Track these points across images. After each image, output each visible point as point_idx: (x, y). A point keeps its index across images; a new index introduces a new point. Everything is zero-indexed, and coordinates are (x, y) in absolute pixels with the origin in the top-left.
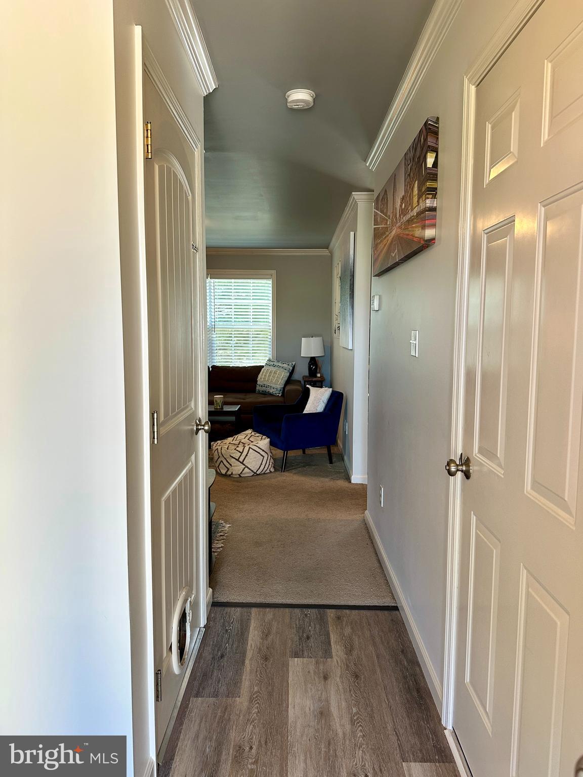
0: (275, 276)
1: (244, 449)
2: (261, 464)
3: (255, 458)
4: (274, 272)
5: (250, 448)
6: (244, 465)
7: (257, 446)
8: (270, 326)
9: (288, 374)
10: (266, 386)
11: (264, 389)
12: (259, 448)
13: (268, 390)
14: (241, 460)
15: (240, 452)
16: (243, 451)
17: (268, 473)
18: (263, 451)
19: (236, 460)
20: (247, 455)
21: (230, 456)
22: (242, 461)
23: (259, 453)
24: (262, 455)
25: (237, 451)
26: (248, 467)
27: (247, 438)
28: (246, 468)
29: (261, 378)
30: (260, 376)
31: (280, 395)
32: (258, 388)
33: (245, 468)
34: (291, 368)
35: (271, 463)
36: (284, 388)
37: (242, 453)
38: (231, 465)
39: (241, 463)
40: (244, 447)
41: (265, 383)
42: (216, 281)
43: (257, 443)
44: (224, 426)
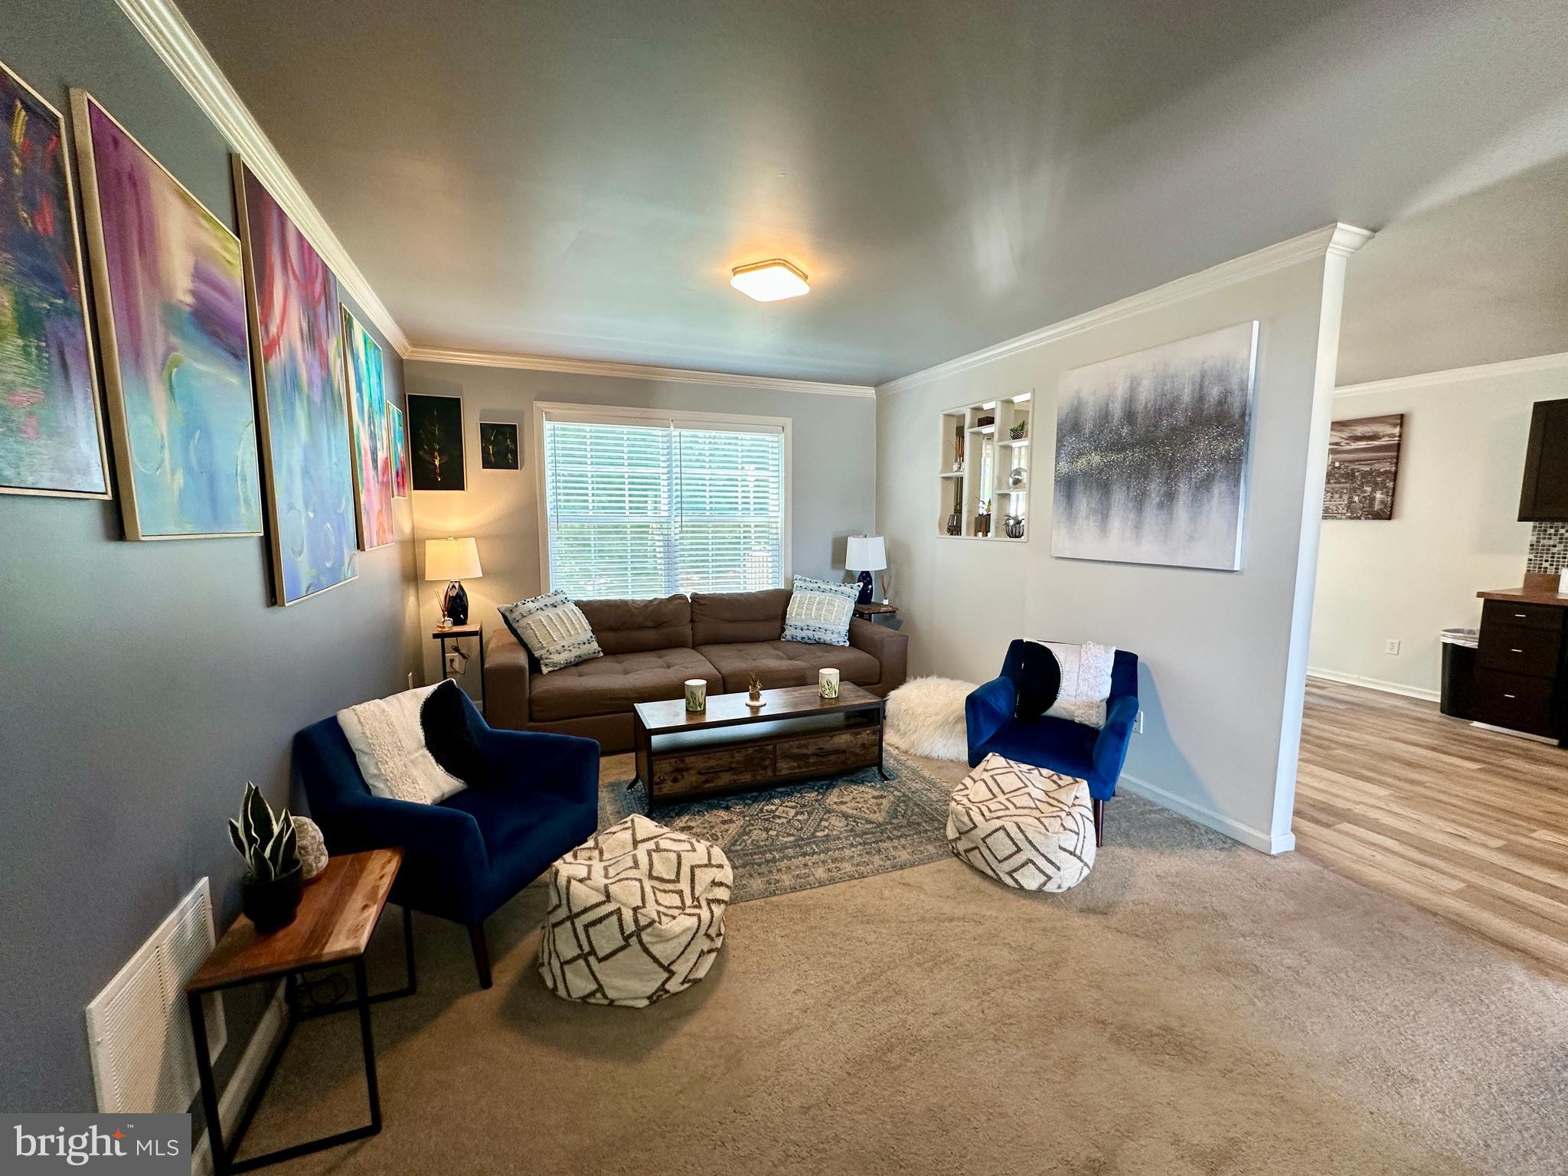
0: (788, 427)
4: (788, 422)
7: (1085, 807)
8: (777, 517)
9: (854, 604)
10: (811, 628)
11: (805, 633)
13: (817, 635)
14: (1078, 851)
16: (1079, 830)
19: (1071, 853)
26: (1086, 865)
29: (802, 616)
30: (791, 610)
31: (846, 644)
32: (789, 633)
33: (1082, 868)
37: (1079, 835)
39: (1079, 858)
41: (810, 622)
42: (684, 432)
43: (1076, 797)
44: (859, 736)
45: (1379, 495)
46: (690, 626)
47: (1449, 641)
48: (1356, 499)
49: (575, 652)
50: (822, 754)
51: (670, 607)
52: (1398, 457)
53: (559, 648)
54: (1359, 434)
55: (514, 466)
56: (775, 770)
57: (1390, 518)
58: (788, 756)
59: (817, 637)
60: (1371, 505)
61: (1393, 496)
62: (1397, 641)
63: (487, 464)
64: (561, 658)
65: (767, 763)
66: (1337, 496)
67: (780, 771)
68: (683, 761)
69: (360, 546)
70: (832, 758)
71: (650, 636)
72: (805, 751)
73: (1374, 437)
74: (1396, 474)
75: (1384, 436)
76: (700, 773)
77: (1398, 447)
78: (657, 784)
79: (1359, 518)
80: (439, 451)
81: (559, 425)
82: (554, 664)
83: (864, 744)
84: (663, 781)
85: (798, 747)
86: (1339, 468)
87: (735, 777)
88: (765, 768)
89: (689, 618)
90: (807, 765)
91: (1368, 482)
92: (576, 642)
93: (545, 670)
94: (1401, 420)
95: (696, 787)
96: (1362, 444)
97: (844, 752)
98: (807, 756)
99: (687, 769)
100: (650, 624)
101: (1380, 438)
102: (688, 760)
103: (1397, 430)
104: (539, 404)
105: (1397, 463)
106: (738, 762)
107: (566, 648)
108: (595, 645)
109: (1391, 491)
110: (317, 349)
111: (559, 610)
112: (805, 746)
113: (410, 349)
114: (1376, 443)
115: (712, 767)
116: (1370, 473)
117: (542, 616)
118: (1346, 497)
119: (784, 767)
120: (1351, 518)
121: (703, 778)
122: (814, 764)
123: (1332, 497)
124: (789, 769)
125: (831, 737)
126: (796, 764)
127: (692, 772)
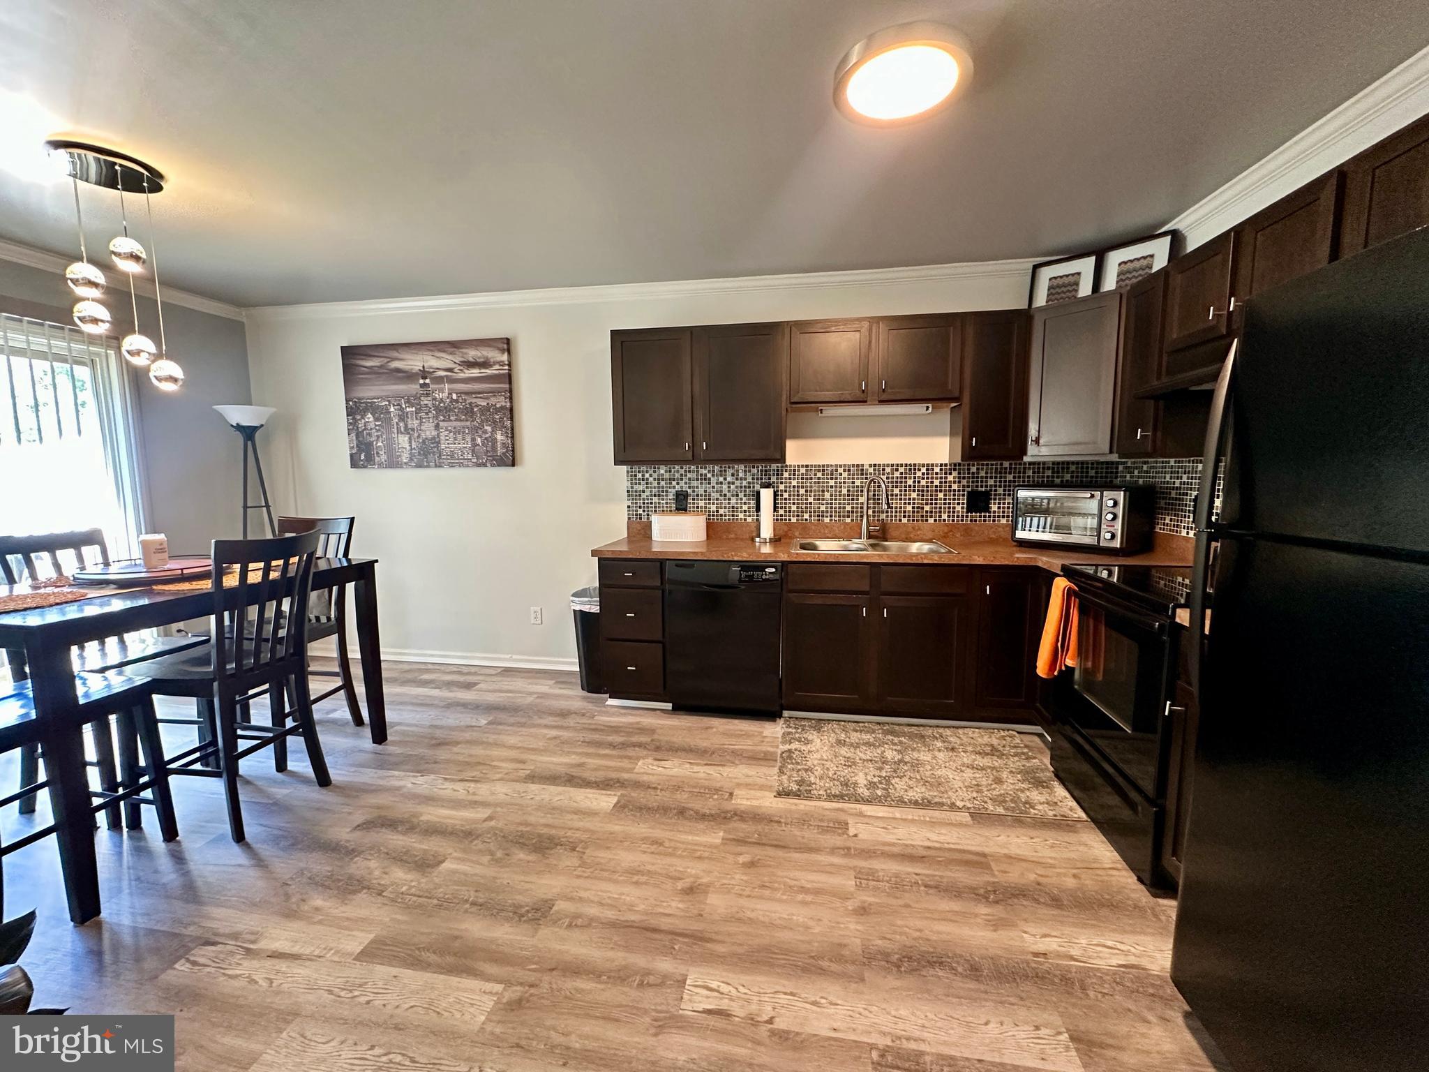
45: (499, 437)
47: (578, 608)
48: (479, 441)
52: (511, 391)
54: (471, 359)
57: (513, 465)
60: (494, 449)
61: (513, 437)
62: (538, 609)
66: (460, 437)
73: (485, 364)
74: (511, 410)
75: (495, 363)
77: (509, 378)
79: (484, 465)
86: (457, 401)
91: (487, 420)
94: (506, 345)
96: (475, 372)
101: (491, 366)
103: (505, 357)
105: (511, 398)
109: (509, 432)
114: (489, 372)
116: (487, 408)
118: (468, 438)
120: (478, 465)
123: (455, 439)
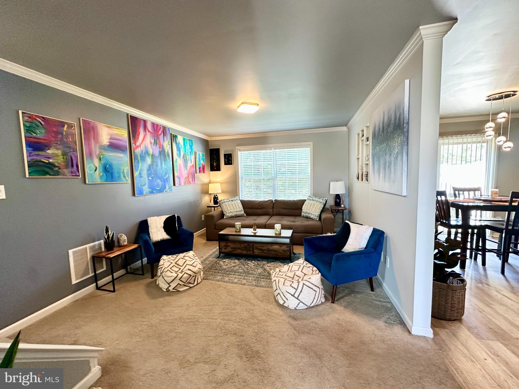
0: (312, 145)
1: (298, 285)
2: (314, 298)
3: (309, 293)
4: (311, 143)
5: (304, 284)
6: (299, 300)
7: (310, 282)
8: (309, 175)
9: (323, 206)
10: (308, 213)
11: (307, 215)
12: (312, 284)
13: (309, 215)
14: (296, 295)
15: (295, 288)
16: (298, 288)
17: (320, 304)
18: (316, 286)
19: (292, 295)
20: (301, 292)
21: (287, 292)
22: (297, 297)
23: (312, 288)
24: (314, 291)
25: (293, 287)
26: (302, 302)
27: (300, 269)
28: (301, 303)
29: (305, 209)
30: (304, 206)
31: (318, 219)
32: (303, 214)
33: (299, 303)
34: (325, 202)
35: (322, 295)
36: (320, 215)
37: (297, 290)
38: (287, 299)
39: (296, 298)
40: (299, 282)
41: (308, 211)
42: (277, 150)
43: (310, 278)
44: (282, 247)
46: (272, 209)
49: (234, 214)
50: (269, 250)
51: (266, 203)
53: (229, 212)
55: (231, 164)
56: (253, 252)
58: (257, 249)
59: (309, 216)
63: (225, 164)
64: (230, 215)
65: (251, 249)
67: (255, 253)
68: (227, 244)
69: (174, 185)
70: (273, 252)
71: (259, 211)
72: (263, 248)
76: (231, 248)
78: (221, 249)
80: (215, 162)
81: (243, 152)
82: (228, 216)
83: (284, 250)
84: (222, 248)
85: (261, 247)
87: (241, 251)
88: (250, 251)
89: (272, 207)
90: (264, 253)
92: (235, 211)
93: (225, 217)
95: (231, 252)
97: (276, 251)
98: (264, 250)
99: (228, 246)
100: (260, 208)
102: (229, 244)
104: (237, 147)
106: (242, 247)
107: (232, 212)
108: (243, 212)
110: (158, 145)
111: (233, 202)
112: (263, 247)
113: (209, 138)
115: (235, 247)
117: (227, 204)
119: (257, 252)
121: (233, 250)
122: (266, 253)
124: (258, 252)
125: (272, 245)
126: (260, 252)
127: (230, 247)
